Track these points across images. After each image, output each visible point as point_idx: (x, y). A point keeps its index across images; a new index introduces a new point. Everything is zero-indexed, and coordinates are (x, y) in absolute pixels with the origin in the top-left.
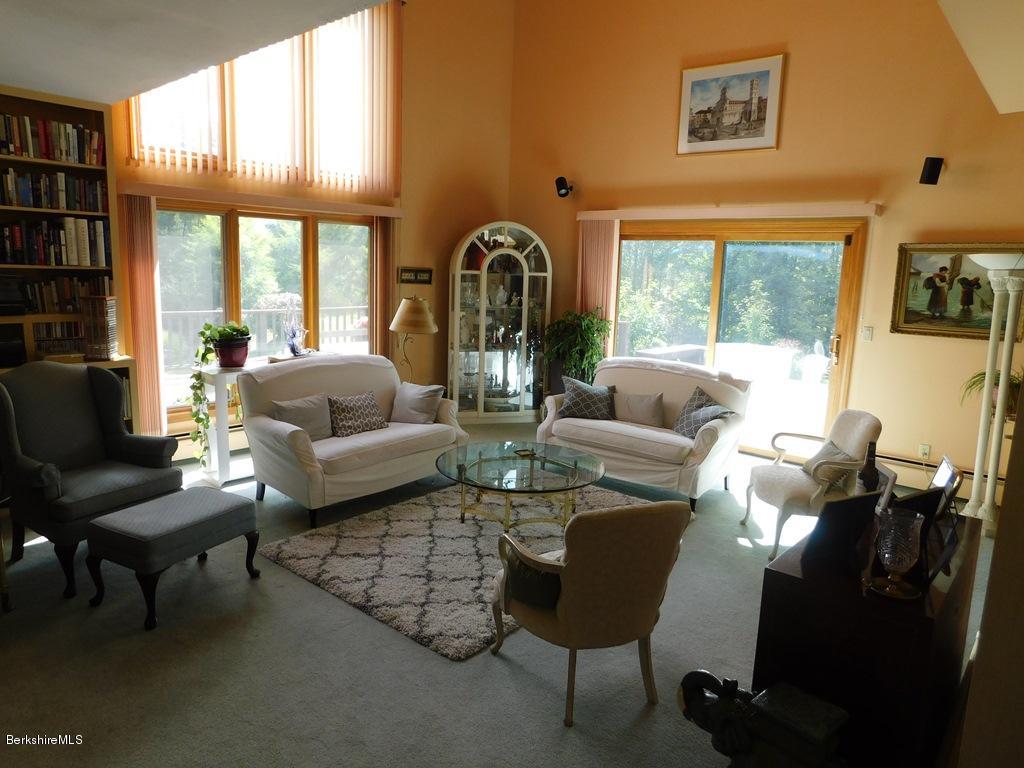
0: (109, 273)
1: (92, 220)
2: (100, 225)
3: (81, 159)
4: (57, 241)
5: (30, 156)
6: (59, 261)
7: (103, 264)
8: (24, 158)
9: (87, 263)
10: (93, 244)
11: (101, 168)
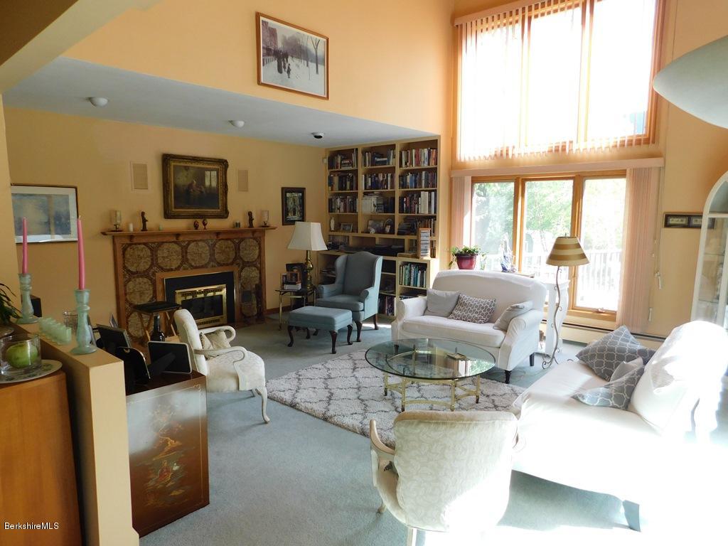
0: (435, 218)
1: (430, 192)
2: (433, 193)
3: (429, 164)
4: (418, 203)
5: (414, 167)
6: (418, 213)
7: (433, 212)
8: (411, 168)
9: (427, 212)
10: (430, 203)
11: (435, 166)
